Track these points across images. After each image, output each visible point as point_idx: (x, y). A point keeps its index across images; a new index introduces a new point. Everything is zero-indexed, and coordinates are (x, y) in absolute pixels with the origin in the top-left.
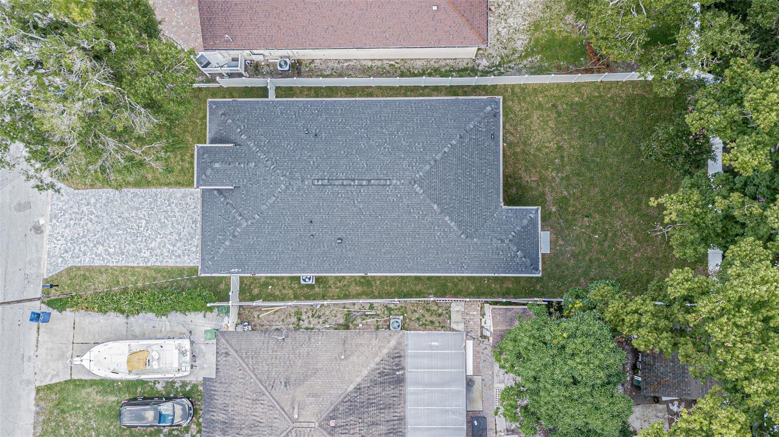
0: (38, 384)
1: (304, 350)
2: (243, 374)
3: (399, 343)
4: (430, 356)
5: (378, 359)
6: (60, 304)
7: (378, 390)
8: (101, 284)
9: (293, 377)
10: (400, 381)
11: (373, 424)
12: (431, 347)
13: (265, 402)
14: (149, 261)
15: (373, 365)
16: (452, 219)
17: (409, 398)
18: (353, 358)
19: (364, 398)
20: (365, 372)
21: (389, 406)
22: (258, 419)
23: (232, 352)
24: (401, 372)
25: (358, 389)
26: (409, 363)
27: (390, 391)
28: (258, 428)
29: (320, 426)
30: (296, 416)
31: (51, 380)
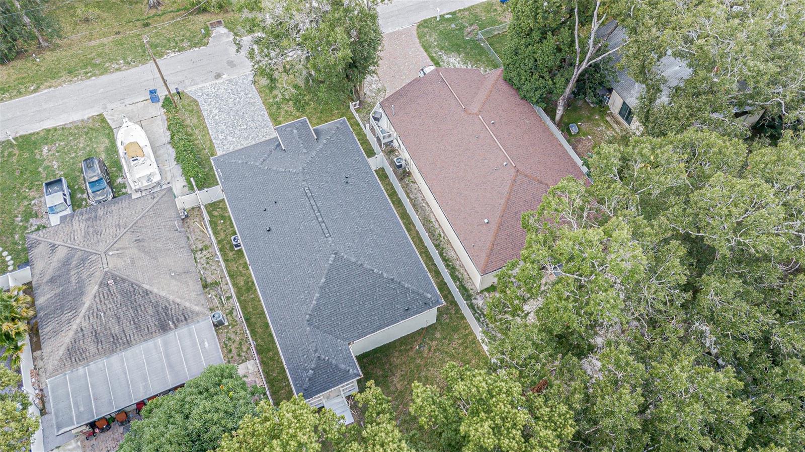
0: (105, 114)
1: (171, 245)
2: (139, 211)
3: (198, 314)
4: (194, 345)
5: (178, 300)
6: (168, 103)
7: (151, 311)
8: (190, 121)
9: (146, 244)
10: (164, 328)
11: (118, 318)
12: (202, 343)
13: (118, 231)
14: (216, 140)
15: (171, 298)
16: (318, 300)
17: (150, 343)
18: (174, 282)
19: (140, 301)
20: (163, 294)
21: (138, 327)
22: (103, 233)
23: (156, 200)
24: (172, 326)
25: (147, 293)
26: (183, 330)
27: (152, 322)
28: (96, 236)
29: (106, 273)
30: (111, 253)
31: (109, 119)
